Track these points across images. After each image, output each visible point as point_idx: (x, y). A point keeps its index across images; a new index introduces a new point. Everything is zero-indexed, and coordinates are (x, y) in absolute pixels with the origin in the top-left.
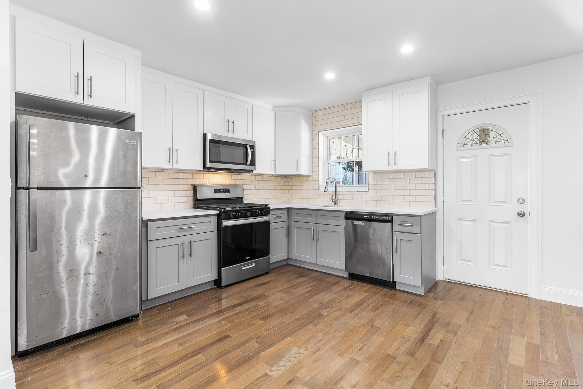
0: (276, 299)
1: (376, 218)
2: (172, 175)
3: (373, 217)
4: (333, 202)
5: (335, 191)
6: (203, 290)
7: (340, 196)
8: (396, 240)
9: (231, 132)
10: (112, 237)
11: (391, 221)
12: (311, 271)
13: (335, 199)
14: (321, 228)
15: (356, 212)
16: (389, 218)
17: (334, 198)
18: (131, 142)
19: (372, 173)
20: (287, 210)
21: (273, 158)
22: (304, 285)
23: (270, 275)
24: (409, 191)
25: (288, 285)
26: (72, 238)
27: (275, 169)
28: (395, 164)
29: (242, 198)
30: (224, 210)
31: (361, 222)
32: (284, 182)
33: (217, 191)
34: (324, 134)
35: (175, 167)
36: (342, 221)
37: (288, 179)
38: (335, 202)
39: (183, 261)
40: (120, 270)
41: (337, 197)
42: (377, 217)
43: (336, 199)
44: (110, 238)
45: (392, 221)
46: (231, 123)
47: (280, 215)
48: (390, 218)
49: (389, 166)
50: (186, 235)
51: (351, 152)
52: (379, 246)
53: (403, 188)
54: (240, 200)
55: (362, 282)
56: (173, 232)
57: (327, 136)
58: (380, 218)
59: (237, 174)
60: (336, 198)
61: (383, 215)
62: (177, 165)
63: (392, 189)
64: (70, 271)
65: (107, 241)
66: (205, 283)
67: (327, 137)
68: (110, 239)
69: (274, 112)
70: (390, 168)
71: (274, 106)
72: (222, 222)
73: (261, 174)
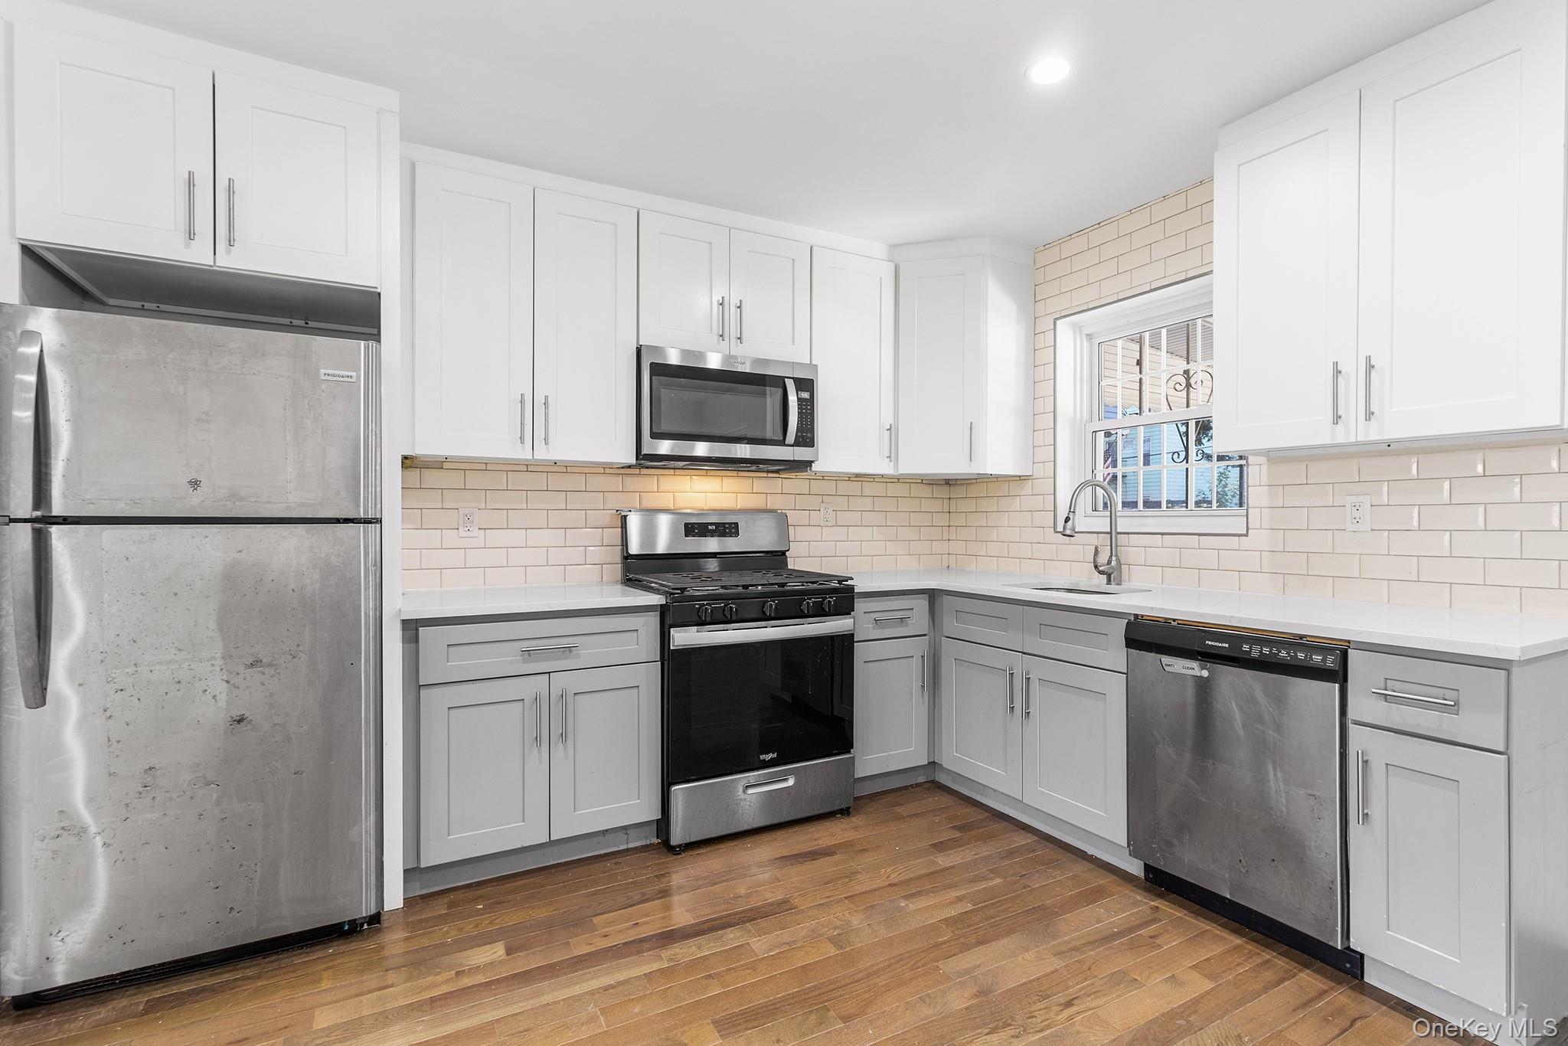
0: (822, 935)
1: (1261, 652)
2: (555, 482)
3: (1246, 648)
4: (1101, 572)
5: (1111, 533)
6: (616, 849)
7: (1133, 552)
8: (1366, 762)
9: (733, 340)
10: (279, 673)
11: (1339, 675)
12: (1004, 824)
13: (1109, 562)
14: (1039, 670)
15: (1174, 620)
16: (1324, 660)
17: (1103, 559)
18: (339, 376)
19: (1263, 460)
20: (926, 596)
21: (888, 420)
22: (952, 886)
23: (855, 820)
24: (1448, 534)
25: (893, 876)
26: (151, 671)
27: (893, 456)
28: (1369, 415)
29: (783, 553)
30: (682, 592)
31: (1195, 664)
32: (941, 501)
33: (694, 529)
34: (1077, 328)
35: (542, 454)
36: (1117, 655)
37: (960, 492)
38: (1111, 574)
39: (540, 753)
40: (304, 774)
41: (1116, 556)
42: (1266, 650)
43: (1113, 563)
44: (272, 677)
45: (1341, 673)
46: (733, 308)
47: (899, 615)
48: (1330, 658)
49: (1340, 427)
50: (549, 673)
51: (1184, 385)
52: (1275, 775)
53: (1415, 523)
54: (776, 558)
55: (1197, 914)
56: (505, 660)
57: (1087, 333)
58: (1283, 654)
59: (770, 475)
60: (1114, 558)
61: (1298, 642)
62: (548, 448)
63: (1355, 527)
64: (147, 770)
65: (262, 684)
66: (625, 829)
67: (1089, 336)
68: (275, 678)
69: (892, 265)
70: (1341, 436)
71: (893, 247)
72: (672, 633)
73: (858, 475)
